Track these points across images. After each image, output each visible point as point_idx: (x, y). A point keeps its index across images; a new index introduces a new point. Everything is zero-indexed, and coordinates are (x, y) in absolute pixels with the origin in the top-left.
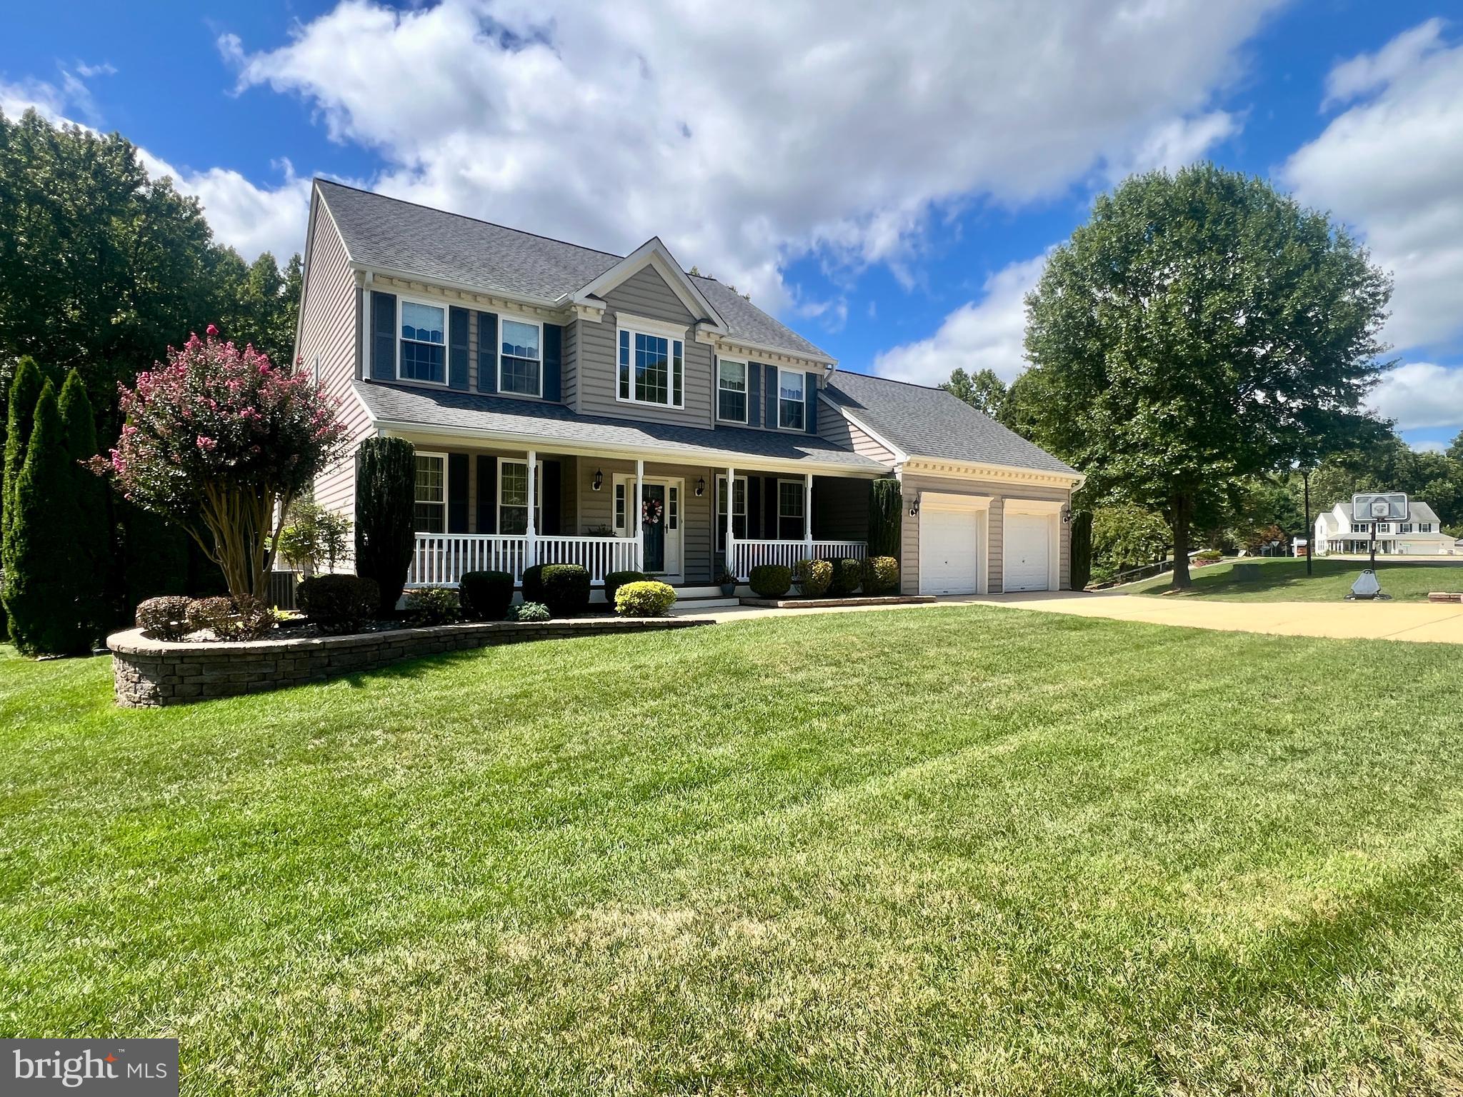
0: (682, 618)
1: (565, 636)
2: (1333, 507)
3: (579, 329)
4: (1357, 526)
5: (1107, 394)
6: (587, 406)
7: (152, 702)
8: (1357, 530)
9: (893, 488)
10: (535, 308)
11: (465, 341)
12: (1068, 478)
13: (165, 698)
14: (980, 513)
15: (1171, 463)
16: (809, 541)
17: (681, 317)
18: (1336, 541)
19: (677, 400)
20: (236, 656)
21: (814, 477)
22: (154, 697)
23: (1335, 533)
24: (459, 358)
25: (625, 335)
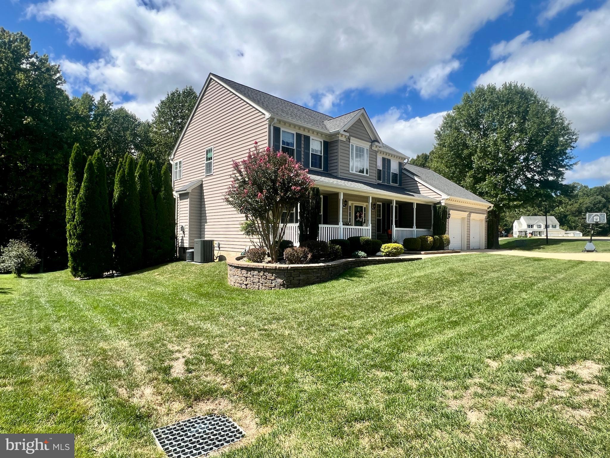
0: (401, 257)
1: (375, 264)
2: (520, 217)
3: (340, 144)
4: (529, 226)
5: (472, 172)
6: (342, 174)
7: (282, 287)
8: (529, 227)
9: (445, 208)
10: (322, 134)
11: (300, 147)
12: (485, 205)
13: (287, 285)
14: (463, 219)
15: (499, 201)
16: (415, 228)
17: (367, 139)
18: (522, 232)
19: (367, 173)
20: (311, 269)
21: (417, 204)
22: (283, 285)
23: (521, 228)
24: (299, 153)
25: (352, 146)
